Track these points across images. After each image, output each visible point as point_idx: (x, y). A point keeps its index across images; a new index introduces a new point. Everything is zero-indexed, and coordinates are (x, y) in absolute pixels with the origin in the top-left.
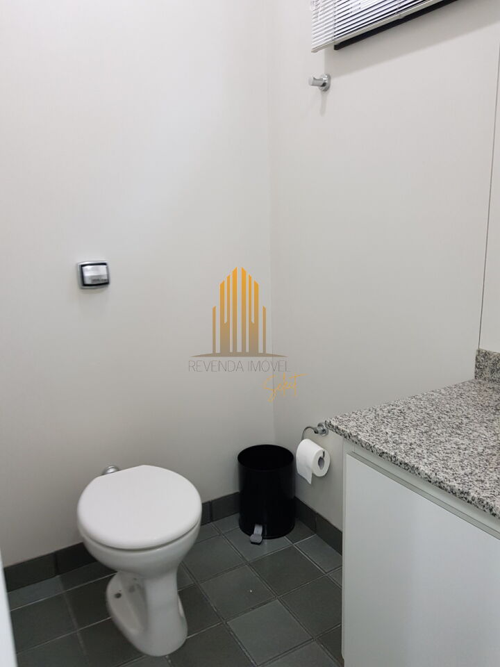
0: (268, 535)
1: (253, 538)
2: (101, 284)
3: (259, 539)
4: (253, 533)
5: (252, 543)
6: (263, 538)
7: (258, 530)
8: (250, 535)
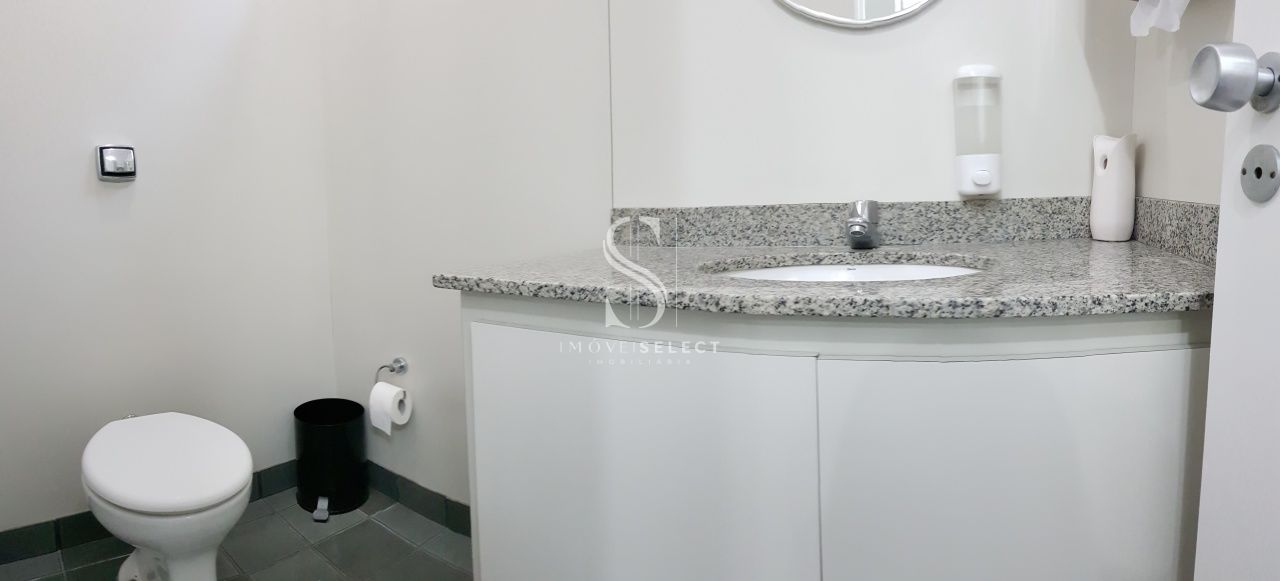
0: (335, 509)
1: (317, 514)
2: (127, 175)
3: (324, 515)
4: (315, 508)
5: (317, 521)
6: (330, 514)
7: (323, 504)
8: (312, 512)
